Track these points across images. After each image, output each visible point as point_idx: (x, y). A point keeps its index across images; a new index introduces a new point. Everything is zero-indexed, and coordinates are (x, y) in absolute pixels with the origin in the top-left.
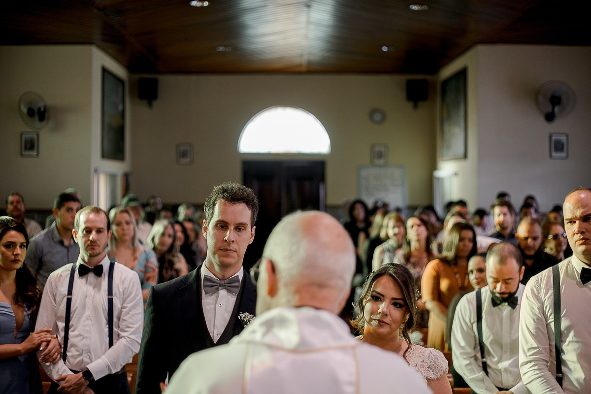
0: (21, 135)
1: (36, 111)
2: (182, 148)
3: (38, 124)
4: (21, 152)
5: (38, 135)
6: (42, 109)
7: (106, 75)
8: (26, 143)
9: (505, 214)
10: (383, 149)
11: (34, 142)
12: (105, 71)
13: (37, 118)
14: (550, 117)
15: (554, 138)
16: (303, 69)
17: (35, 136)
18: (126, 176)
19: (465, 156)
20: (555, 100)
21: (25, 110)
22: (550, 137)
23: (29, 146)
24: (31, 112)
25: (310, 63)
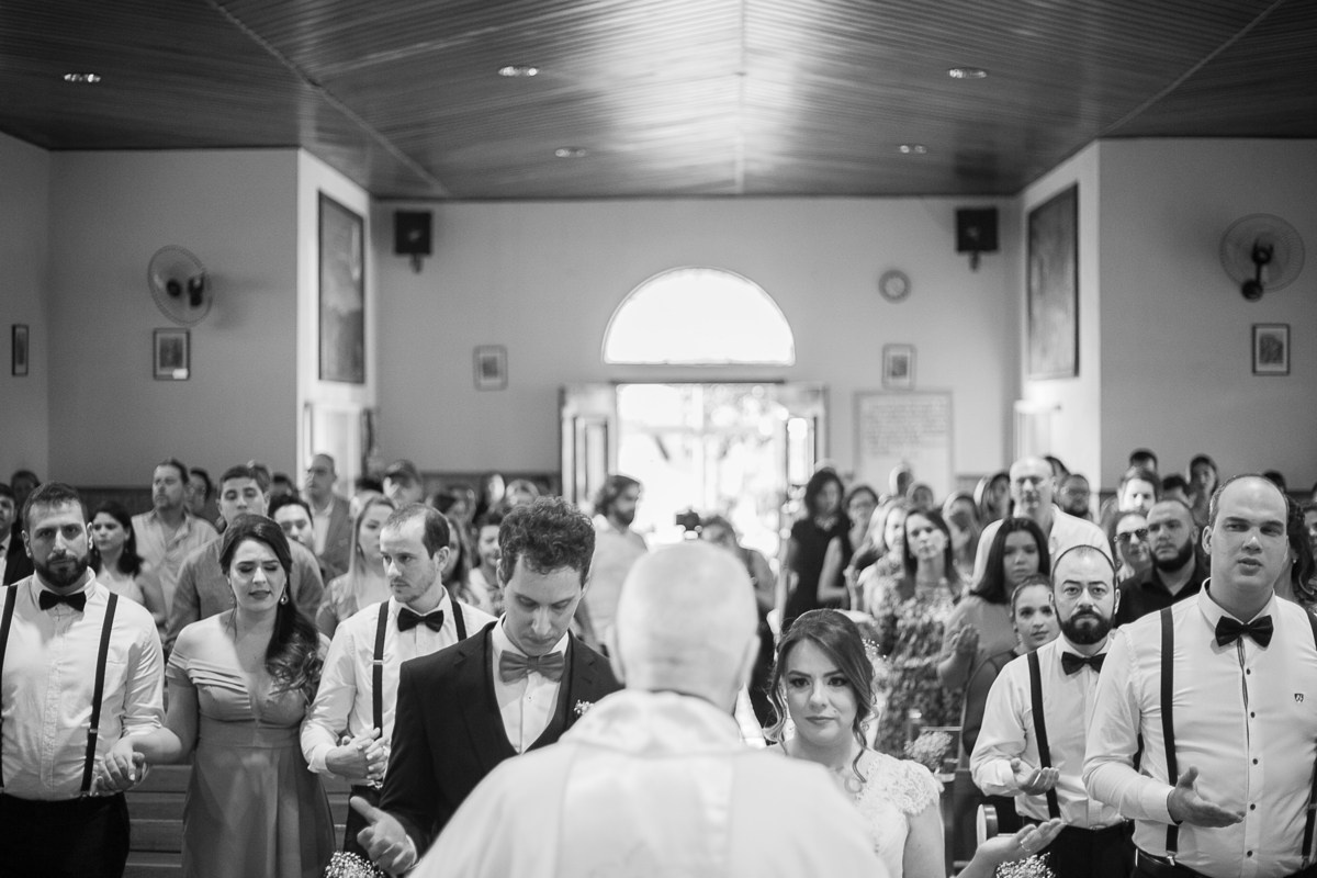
0: (155, 333)
1: (185, 286)
2: (482, 355)
3: (188, 311)
4: (155, 371)
5: (188, 335)
6: (197, 283)
7: (326, 207)
8: (164, 350)
9: (1146, 496)
10: (909, 354)
11: (181, 349)
12: (323, 198)
13: (187, 299)
14: (1251, 290)
15: (1260, 331)
16: (738, 189)
17: (184, 336)
18: (368, 416)
19: (1076, 370)
20: (1261, 255)
21: (160, 283)
22: (1254, 329)
23: (170, 357)
24: (174, 289)
25: (748, 177)
